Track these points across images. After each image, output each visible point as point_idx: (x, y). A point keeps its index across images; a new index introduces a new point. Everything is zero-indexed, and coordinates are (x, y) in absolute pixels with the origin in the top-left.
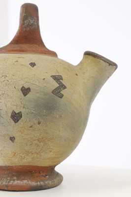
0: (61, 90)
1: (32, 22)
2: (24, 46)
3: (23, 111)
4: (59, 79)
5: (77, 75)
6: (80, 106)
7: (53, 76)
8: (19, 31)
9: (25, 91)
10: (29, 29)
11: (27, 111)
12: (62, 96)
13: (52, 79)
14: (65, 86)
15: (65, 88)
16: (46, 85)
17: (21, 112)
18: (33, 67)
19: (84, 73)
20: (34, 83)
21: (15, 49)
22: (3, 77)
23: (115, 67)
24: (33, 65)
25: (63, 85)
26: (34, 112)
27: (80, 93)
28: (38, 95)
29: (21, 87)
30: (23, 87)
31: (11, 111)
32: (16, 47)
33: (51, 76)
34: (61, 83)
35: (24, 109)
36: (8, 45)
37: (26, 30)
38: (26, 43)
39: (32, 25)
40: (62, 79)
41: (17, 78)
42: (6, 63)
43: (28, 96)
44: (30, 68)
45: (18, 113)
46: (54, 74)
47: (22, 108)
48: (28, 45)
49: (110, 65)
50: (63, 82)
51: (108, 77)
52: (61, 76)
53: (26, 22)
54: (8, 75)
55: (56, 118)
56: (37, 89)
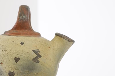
0: (38, 59)
1: (24, 17)
2: (19, 31)
3: (15, 71)
4: (37, 52)
5: (49, 47)
6: (50, 67)
7: (34, 50)
8: (17, 22)
9: (17, 60)
10: (22, 21)
11: (18, 71)
12: (39, 62)
13: (33, 52)
14: (41, 56)
15: (41, 57)
16: (29, 56)
17: (14, 72)
18: (22, 45)
19: (54, 46)
20: (22, 55)
21: (14, 33)
22: (5, 51)
23: (72, 42)
24: (22, 44)
25: (40, 55)
26: (22, 72)
27: (50, 59)
28: (24, 62)
29: (15, 57)
30: (16, 57)
31: (8, 71)
32: (15, 31)
33: (33, 51)
34: (38, 54)
35: (16, 70)
36: (11, 30)
37: (20, 22)
38: (20, 29)
39: (24, 19)
40: (39, 52)
41: (13, 52)
42: (7, 42)
43: (18, 62)
44: (20, 46)
45: (12, 73)
46: (34, 49)
47: (15, 70)
48: (22, 30)
49: (69, 41)
50: (40, 53)
51: (69, 48)
52: (39, 50)
53: (20, 17)
54: (7, 50)
55: (35, 75)
56: (23, 58)
